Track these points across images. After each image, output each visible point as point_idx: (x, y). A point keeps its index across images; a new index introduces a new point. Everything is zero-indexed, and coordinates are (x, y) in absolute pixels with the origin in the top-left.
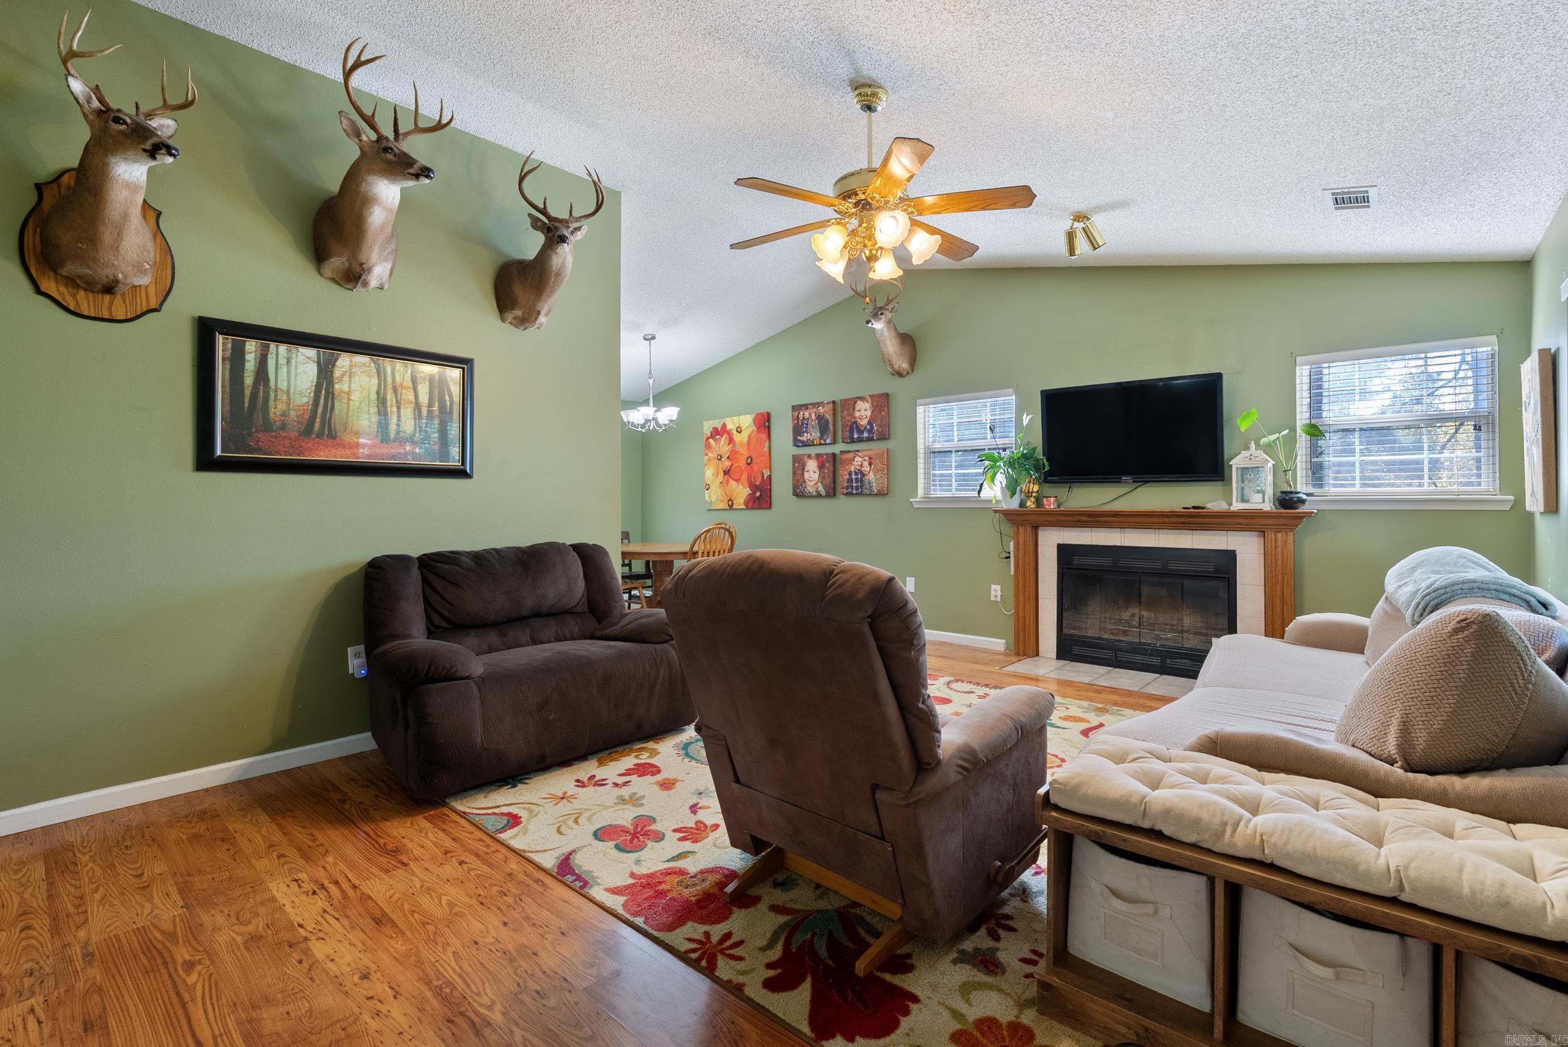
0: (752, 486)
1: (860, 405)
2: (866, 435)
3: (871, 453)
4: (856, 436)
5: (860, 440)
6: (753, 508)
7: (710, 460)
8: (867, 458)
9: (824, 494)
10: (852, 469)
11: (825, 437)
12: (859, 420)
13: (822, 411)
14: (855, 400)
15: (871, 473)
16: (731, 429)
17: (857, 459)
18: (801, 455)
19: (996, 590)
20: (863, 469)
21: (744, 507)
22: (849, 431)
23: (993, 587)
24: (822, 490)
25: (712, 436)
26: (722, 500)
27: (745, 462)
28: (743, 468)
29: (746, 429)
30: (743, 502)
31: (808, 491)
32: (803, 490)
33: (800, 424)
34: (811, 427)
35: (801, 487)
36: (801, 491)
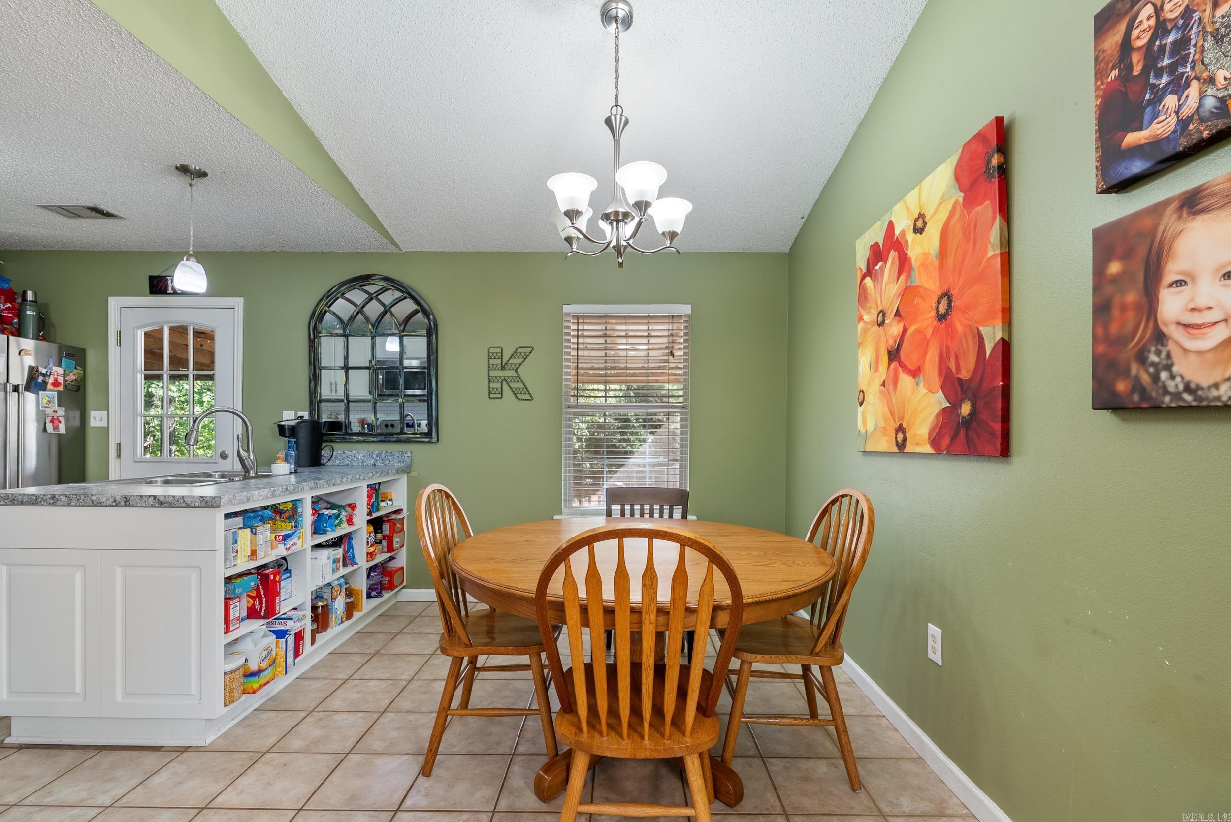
6: (952, 452)
7: (865, 331)
16: (904, 232)
18: (1136, 216)
25: (869, 270)
26: (884, 428)
27: (933, 313)
28: (930, 331)
29: (935, 213)
30: (927, 436)
31: (1171, 386)
32: (1145, 378)
33: (1137, 70)
34: (1209, 43)
35: (1134, 368)
36: (1137, 387)
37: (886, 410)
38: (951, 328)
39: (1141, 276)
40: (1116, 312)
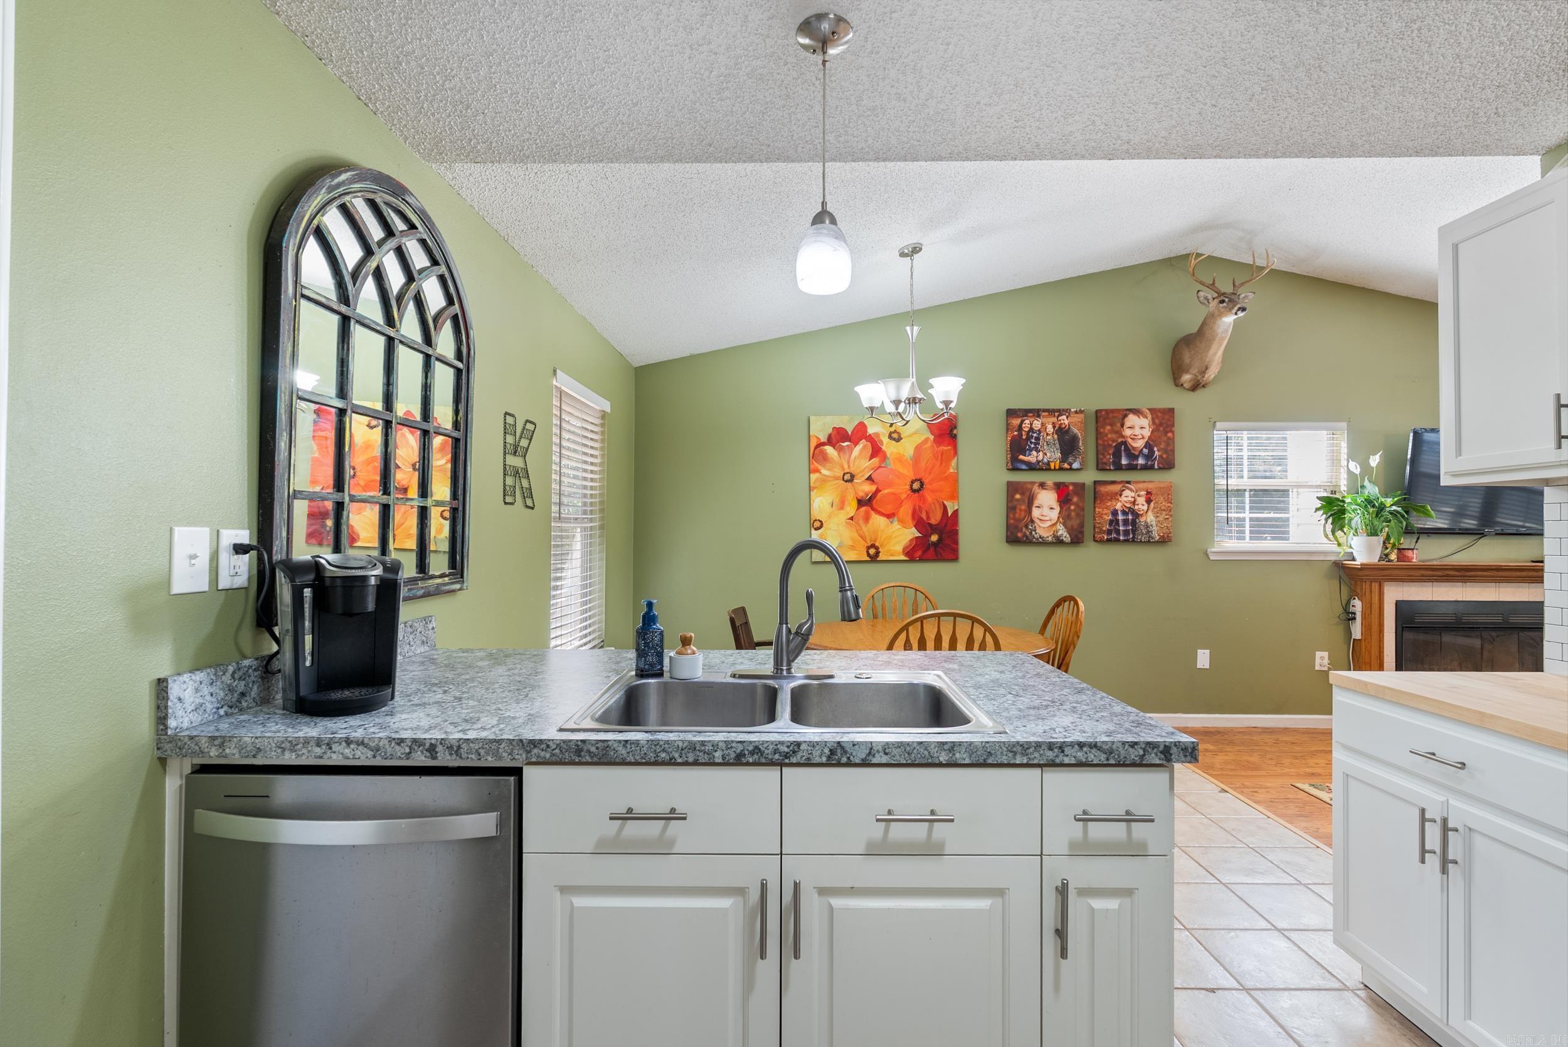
0: (920, 524)
1: (1132, 420)
2: (1141, 461)
3: (1150, 486)
4: (1124, 462)
5: (1132, 468)
6: (922, 559)
7: (824, 480)
8: (1143, 493)
9: (1068, 539)
10: (1119, 506)
11: (1070, 459)
12: (1130, 440)
13: (1066, 422)
14: (1125, 413)
15: (1150, 513)
16: (877, 434)
17: (1127, 493)
18: (1025, 483)
19: (1322, 658)
20: (1136, 507)
21: (903, 558)
22: (1114, 454)
23: (1318, 654)
24: (1065, 534)
25: (830, 441)
26: (853, 546)
27: (908, 487)
28: (904, 496)
29: (910, 436)
30: (901, 550)
31: (1036, 536)
32: (1028, 533)
33: (1024, 437)
34: (1045, 444)
35: (1024, 530)
36: (1025, 535)
37: (856, 534)
38: (923, 499)
39: (1027, 501)
40: (1018, 511)
